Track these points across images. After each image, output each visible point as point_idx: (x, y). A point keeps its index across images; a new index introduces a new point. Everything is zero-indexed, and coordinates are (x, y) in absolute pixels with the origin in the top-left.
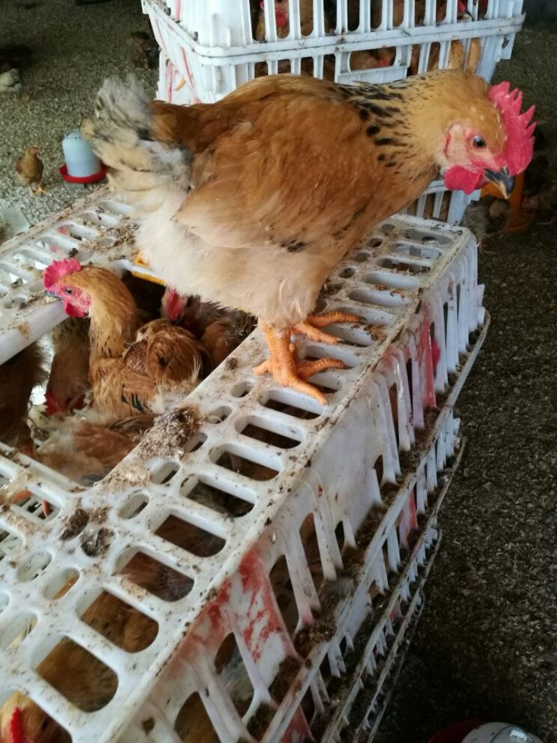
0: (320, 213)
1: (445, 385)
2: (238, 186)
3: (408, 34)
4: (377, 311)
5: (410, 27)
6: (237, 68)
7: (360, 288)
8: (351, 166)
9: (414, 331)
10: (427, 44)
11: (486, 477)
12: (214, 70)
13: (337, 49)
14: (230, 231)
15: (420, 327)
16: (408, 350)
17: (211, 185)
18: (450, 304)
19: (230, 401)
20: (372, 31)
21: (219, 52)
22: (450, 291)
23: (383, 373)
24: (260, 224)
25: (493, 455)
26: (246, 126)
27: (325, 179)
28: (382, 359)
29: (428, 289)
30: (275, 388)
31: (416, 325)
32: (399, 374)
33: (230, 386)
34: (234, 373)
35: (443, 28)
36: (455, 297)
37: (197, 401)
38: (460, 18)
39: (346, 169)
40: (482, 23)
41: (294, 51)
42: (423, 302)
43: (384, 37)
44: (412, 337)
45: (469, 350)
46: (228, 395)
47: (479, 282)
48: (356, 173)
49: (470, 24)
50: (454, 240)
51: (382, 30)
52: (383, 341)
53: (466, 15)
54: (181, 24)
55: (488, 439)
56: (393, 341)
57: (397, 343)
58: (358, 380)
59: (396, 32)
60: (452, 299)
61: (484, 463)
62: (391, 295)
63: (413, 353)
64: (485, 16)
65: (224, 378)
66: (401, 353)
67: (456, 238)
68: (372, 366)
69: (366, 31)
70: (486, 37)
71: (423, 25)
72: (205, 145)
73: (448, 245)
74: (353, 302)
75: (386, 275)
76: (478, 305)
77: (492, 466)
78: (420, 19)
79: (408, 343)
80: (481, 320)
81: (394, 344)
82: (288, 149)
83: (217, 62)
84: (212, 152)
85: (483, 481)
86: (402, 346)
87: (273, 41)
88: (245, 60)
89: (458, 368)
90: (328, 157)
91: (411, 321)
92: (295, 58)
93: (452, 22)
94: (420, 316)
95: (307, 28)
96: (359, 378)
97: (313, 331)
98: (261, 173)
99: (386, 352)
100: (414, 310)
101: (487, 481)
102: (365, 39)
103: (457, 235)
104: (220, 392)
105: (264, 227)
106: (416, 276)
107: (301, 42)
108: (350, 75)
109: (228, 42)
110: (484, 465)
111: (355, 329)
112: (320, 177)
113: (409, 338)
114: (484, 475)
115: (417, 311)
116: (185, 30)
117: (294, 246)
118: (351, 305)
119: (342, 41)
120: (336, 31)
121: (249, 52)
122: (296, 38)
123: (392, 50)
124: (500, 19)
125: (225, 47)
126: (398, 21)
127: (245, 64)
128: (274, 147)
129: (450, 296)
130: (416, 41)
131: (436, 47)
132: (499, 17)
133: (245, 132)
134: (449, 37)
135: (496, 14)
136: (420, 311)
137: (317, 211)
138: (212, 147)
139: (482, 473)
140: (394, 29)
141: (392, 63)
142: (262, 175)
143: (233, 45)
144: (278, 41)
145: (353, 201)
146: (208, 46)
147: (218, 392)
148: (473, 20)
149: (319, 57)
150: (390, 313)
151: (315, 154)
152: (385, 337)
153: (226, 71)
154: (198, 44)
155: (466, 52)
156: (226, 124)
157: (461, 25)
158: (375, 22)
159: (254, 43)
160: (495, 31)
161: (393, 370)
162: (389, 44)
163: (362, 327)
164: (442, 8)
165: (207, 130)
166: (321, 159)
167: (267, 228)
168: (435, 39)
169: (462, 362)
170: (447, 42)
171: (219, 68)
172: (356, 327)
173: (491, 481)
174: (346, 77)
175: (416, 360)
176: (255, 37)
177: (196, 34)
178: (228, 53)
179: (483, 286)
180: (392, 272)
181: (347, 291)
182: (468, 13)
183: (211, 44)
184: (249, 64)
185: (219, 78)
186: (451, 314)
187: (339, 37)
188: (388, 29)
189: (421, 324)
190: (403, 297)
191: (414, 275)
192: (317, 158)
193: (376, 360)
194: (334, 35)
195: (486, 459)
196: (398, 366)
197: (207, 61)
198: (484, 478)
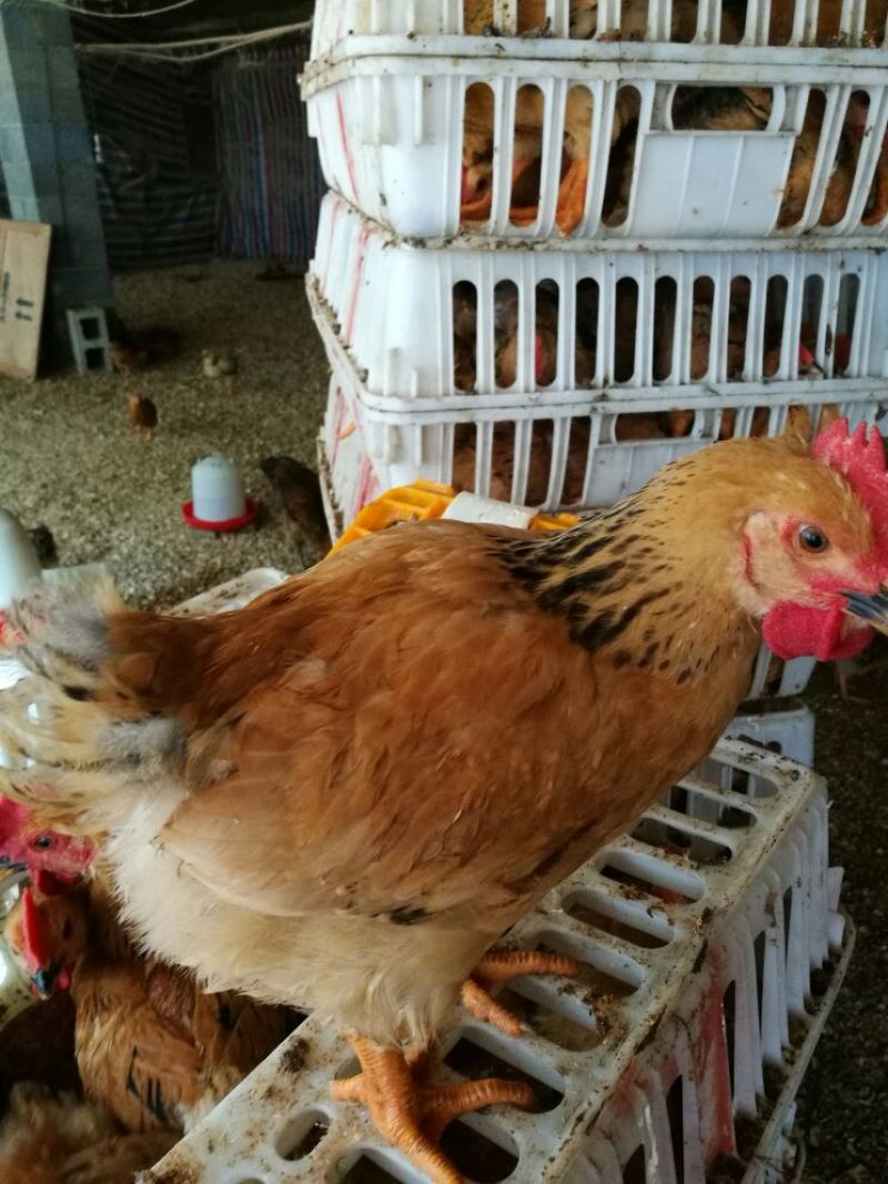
0: (463, 864)
1: (757, 1097)
2: (280, 800)
3: (715, 393)
4: (615, 952)
5: (719, 381)
6: (425, 429)
7: (589, 887)
8: (536, 771)
9: (685, 1016)
10: (747, 409)
11: (854, 1153)
12: (386, 430)
13: (594, 410)
14: (262, 889)
15: (702, 1005)
16: (674, 1062)
17: (229, 785)
18: (771, 933)
19: (268, 1169)
20: (654, 385)
21: (395, 404)
22: (769, 909)
23: (609, 1137)
24: (323, 883)
25: (867, 1103)
26: (311, 671)
27: (478, 802)
28: (610, 1097)
29: (723, 912)
30: (371, 1144)
31: (693, 1000)
32: (649, 1128)
33: (278, 1119)
34: (295, 1082)
35: (774, 387)
36: (780, 918)
37: (202, 1155)
38: (803, 373)
39: (527, 778)
40: (840, 383)
41: (521, 410)
42: (709, 944)
43: (675, 395)
44: (683, 1035)
45: (811, 1008)
46: (267, 1151)
47: (832, 864)
48: (550, 785)
49: (820, 384)
50: (781, 791)
51: (670, 384)
52: (621, 1039)
53: (815, 370)
54: (350, 351)
55: (857, 1066)
56: (639, 1048)
57: (649, 1049)
58: (552, 1160)
59: (696, 389)
60: (773, 924)
61: (850, 1119)
62: (649, 912)
63: (685, 1064)
64: (846, 372)
65: (271, 1093)
66: (656, 1077)
67: (786, 786)
68: (587, 1118)
69: (644, 385)
70: (848, 404)
71: (741, 380)
72: (222, 709)
73: (770, 801)
74: (571, 920)
75: (645, 859)
76: (830, 910)
77: (865, 1127)
78: (735, 370)
79: (673, 1047)
80: (838, 939)
81: (642, 1054)
82: (394, 737)
83: (392, 420)
84: (234, 723)
85: (849, 1160)
86: (658, 1059)
87: (487, 392)
88: (438, 419)
89: (788, 1055)
90: (487, 756)
91: (682, 993)
92: (524, 420)
93: (790, 379)
94: (703, 979)
95: (545, 376)
96: (555, 1153)
97: (476, 998)
98: (329, 782)
99: (621, 1077)
100: (691, 966)
101: (857, 1161)
102: (642, 395)
103: (789, 779)
104: (254, 1134)
105: (334, 888)
106: (702, 872)
107: (534, 396)
108: (614, 448)
109: (413, 390)
110: (851, 1124)
111: (564, 995)
112: (467, 799)
113: (677, 1037)
114: (850, 1147)
115: (697, 968)
116: (353, 362)
117: (404, 916)
118: (566, 926)
119: (604, 398)
120: (593, 382)
121: (445, 407)
122: (527, 391)
123: (690, 416)
124: (872, 379)
125: (405, 398)
126: (699, 370)
127: (438, 425)
128: (362, 729)
129: (769, 918)
130: (730, 403)
131: (762, 415)
132: (869, 375)
133: (310, 681)
134: (785, 400)
135: (865, 370)
136: (704, 966)
137: (456, 861)
138: (234, 712)
139: (846, 1142)
140: (692, 383)
141: (687, 431)
142: (331, 786)
143: (421, 395)
144: (497, 393)
145: (542, 839)
146: (379, 393)
147: (250, 1134)
148: (825, 377)
149: (564, 420)
150: (642, 962)
151: (457, 752)
152: (625, 1029)
153: (407, 432)
154: (366, 389)
155: (814, 421)
156: (271, 664)
157: (805, 384)
158: (661, 371)
159: (457, 394)
160: (864, 396)
161: (634, 1119)
162: (682, 405)
163: (582, 993)
164: (773, 353)
165: (227, 678)
166: (471, 762)
167: (340, 891)
168: (762, 402)
169: (796, 1037)
170: (782, 408)
171: (396, 428)
172: (569, 990)
173: (865, 1164)
174: (607, 449)
175: (690, 1079)
176: (459, 384)
177: (366, 372)
178: (410, 407)
179: (839, 871)
180: (656, 855)
181: (561, 893)
182: (818, 367)
183: (385, 392)
184: (446, 426)
185: (394, 441)
186: (772, 955)
187: (599, 392)
188: (682, 383)
189: (704, 997)
190: (671, 922)
191: (698, 868)
192: (462, 758)
193: (596, 1099)
194: (591, 387)
195: (854, 1111)
196: (648, 1110)
197: (376, 416)
198: (849, 1154)
